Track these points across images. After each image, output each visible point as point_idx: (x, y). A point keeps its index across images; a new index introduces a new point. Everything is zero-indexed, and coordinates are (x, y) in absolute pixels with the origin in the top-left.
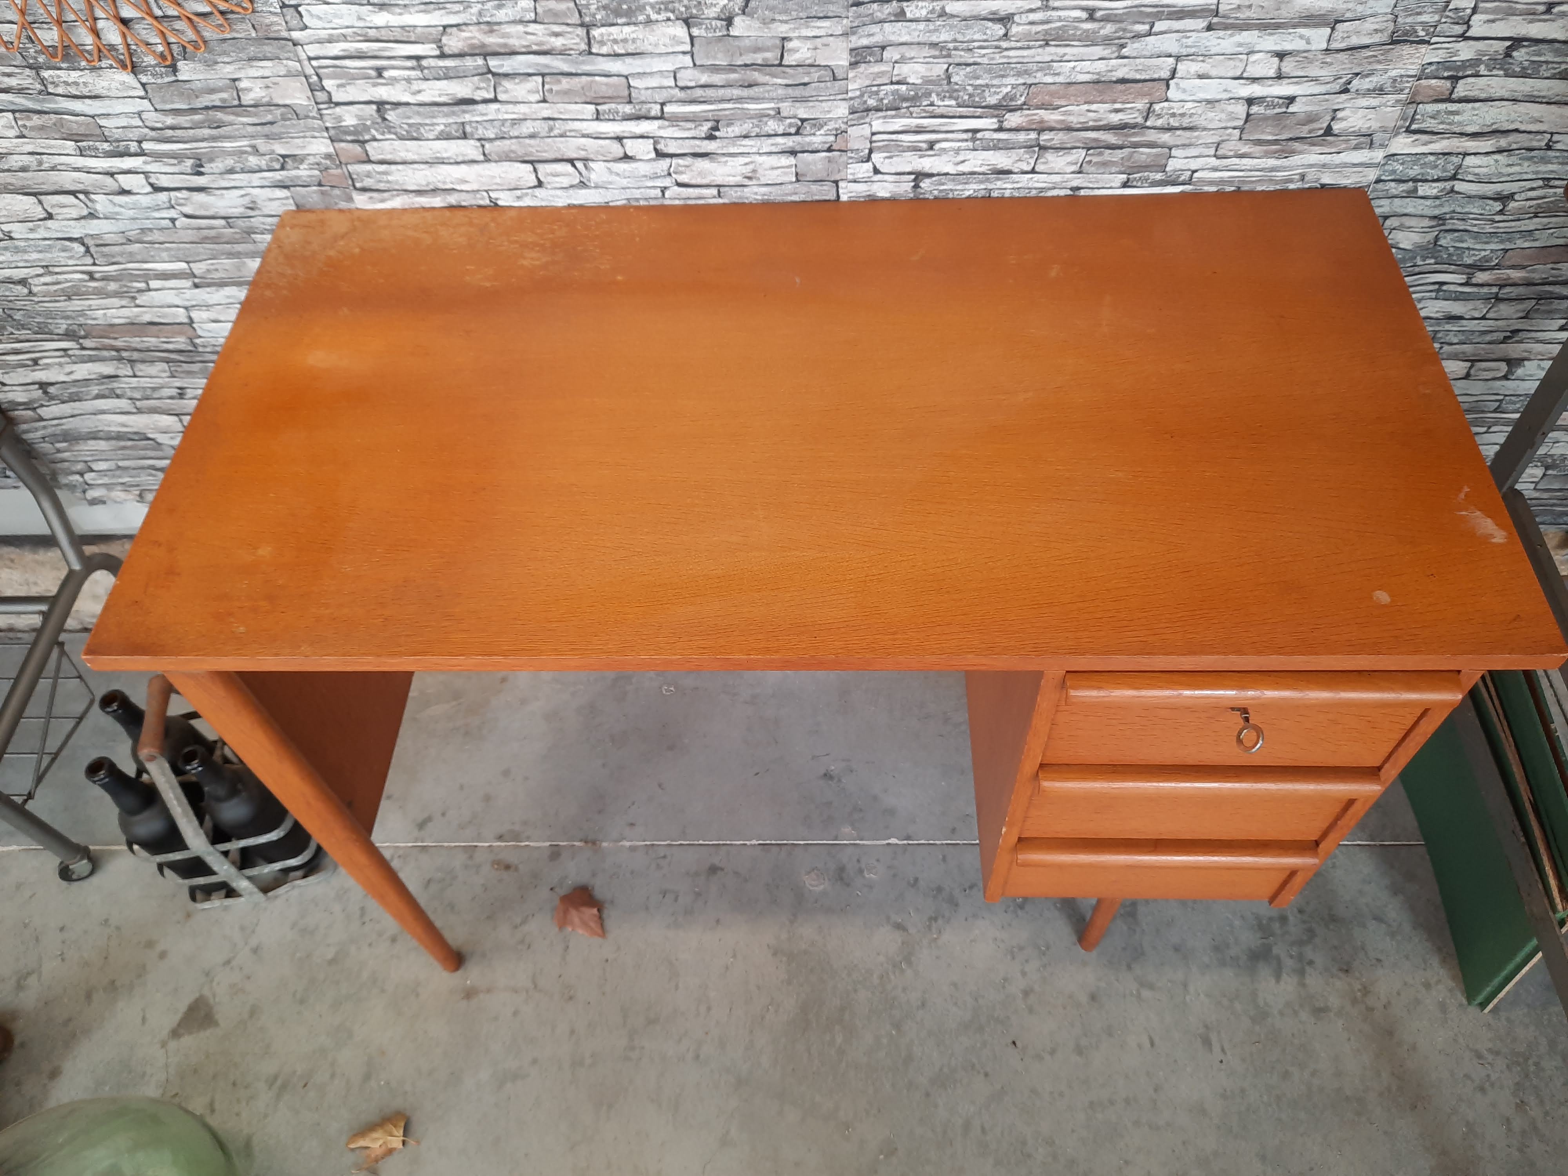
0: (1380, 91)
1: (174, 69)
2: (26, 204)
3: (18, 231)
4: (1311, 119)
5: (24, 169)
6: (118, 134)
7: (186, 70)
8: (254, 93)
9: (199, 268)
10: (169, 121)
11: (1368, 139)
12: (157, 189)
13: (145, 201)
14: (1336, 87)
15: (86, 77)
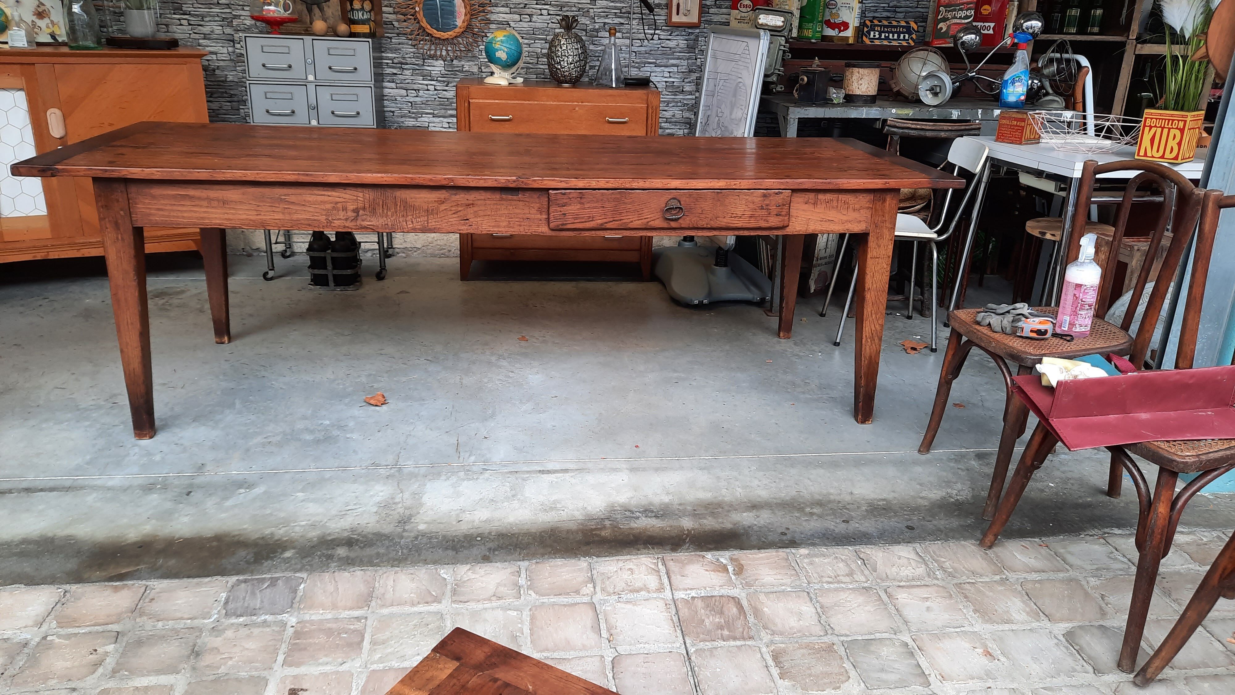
0: (690, 82)
1: (452, 61)
2: (404, 92)
3: (399, 98)
4: (679, 87)
5: (408, 83)
6: (434, 75)
7: (455, 62)
8: (466, 68)
9: (436, 112)
10: (446, 73)
11: (690, 93)
12: (435, 90)
13: (431, 93)
14: (681, 80)
15: (434, 61)
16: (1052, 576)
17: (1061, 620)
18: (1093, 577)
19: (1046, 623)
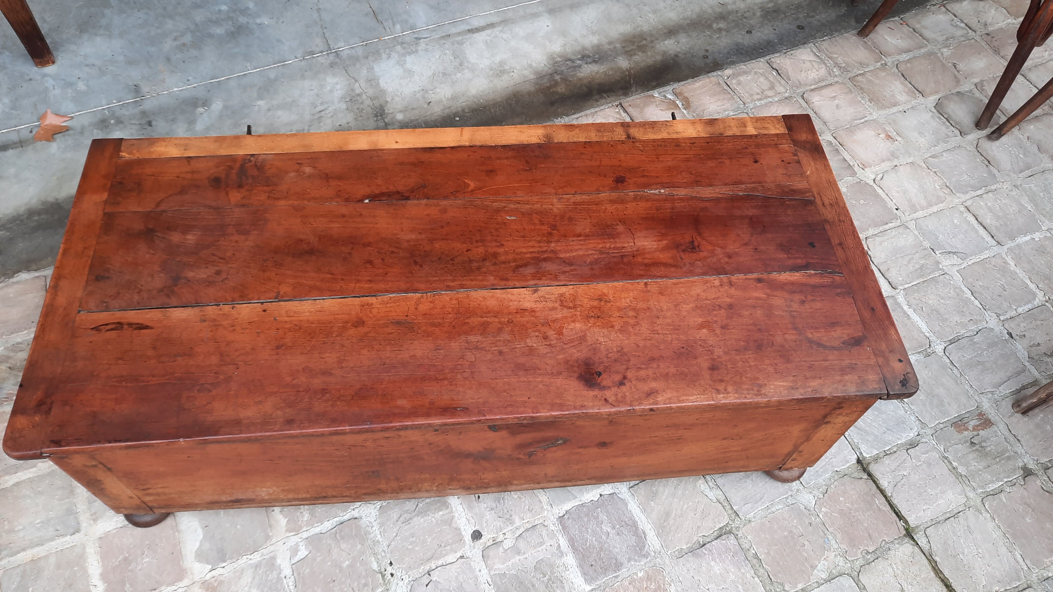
16: (917, 53)
17: (931, 94)
18: (945, 47)
19: (921, 99)
